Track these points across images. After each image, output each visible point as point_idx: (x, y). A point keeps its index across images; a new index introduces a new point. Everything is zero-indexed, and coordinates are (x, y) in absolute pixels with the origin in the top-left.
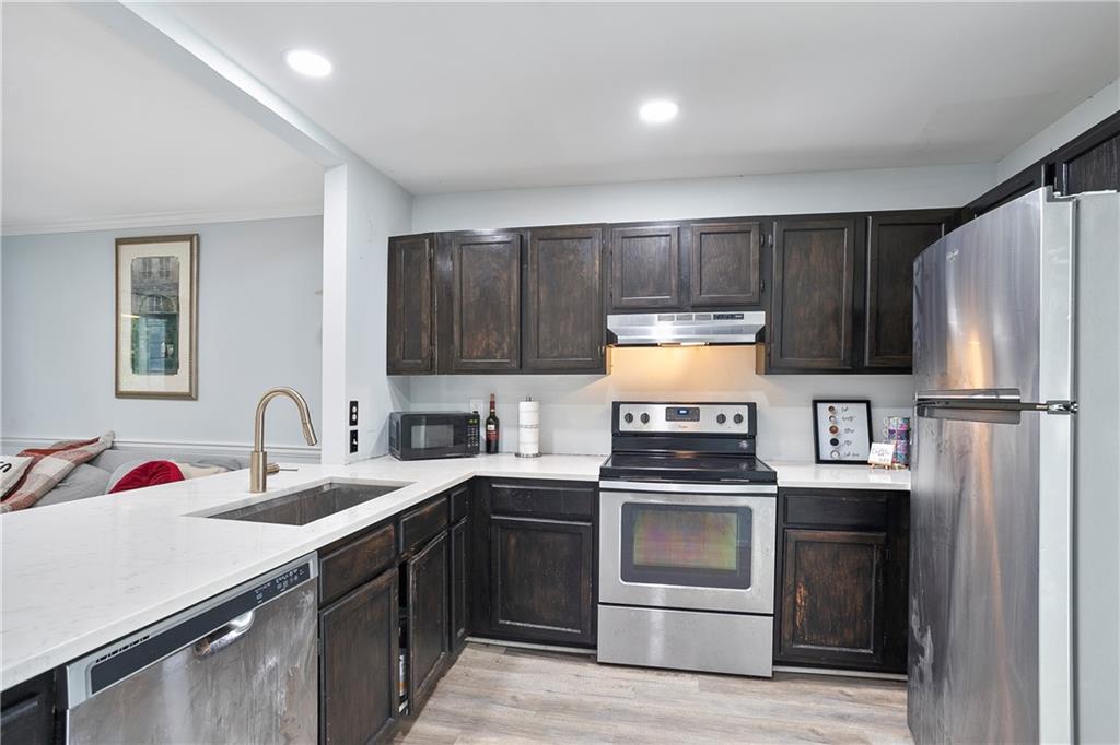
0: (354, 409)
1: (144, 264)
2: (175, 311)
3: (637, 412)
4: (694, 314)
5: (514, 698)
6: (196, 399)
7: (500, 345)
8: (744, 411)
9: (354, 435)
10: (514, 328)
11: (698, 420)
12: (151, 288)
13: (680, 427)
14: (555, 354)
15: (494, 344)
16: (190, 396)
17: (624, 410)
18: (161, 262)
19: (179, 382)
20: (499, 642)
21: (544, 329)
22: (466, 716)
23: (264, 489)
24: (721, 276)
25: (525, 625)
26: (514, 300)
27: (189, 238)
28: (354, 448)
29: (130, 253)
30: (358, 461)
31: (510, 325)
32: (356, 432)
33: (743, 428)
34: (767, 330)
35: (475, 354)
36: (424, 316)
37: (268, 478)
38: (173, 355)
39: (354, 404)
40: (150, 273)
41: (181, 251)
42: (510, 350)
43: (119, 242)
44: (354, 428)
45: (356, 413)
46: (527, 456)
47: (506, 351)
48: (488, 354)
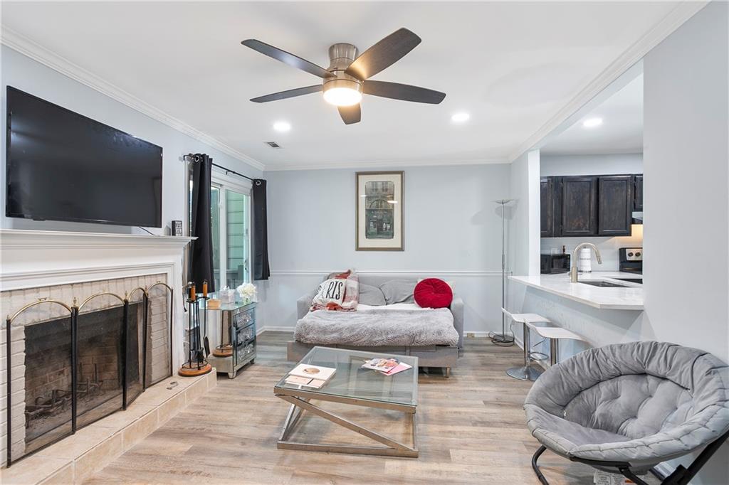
1: (373, 185)
2: (391, 208)
7: (584, 224)
10: (592, 217)
12: (377, 197)
14: (611, 228)
15: (582, 224)
16: (401, 249)
17: (629, 251)
18: (383, 184)
19: (395, 242)
21: (605, 218)
26: (593, 205)
27: (400, 173)
29: (364, 180)
31: (590, 216)
35: (572, 228)
38: (390, 230)
40: (377, 190)
41: (396, 179)
43: (358, 174)
47: (588, 227)
48: (579, 228)
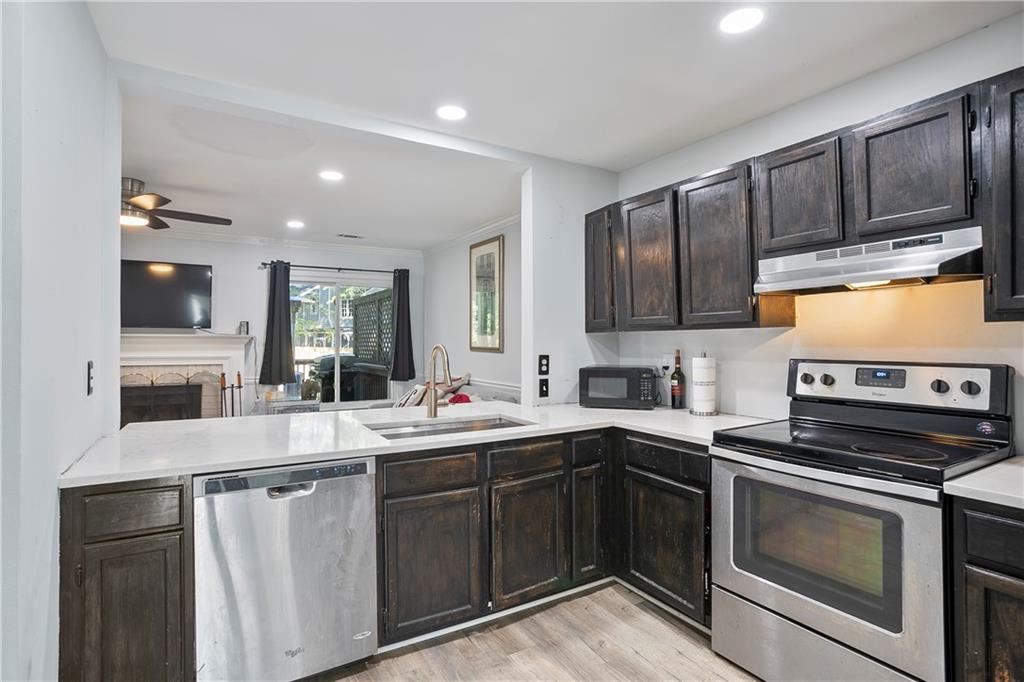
0: (544, 362)
1: (481, 261)
3: (819, 372)
4: (863, 246)
5: (601, 643)
6: (502, 352)
8: (983, 378)
9: (544, 383)
10: (670, 284)
11: (903, 386)
13: (874, 394)
14: (707, 308)
15: (657, 301)
16: (499, 350)
17: (803, 369)
18: (488, 257)
20: (641, 593)
21: (696, 283)
22: (549, 636)
23: (435, 415)
24: (900, 188)
25: (650, 582)
27: (497, 238)
28: (544, 393)
29: (476, 254)
30: (548, 404)
31: (667, 281)
32: (546, 381)
33: (982, 403)
34: (986, 254)
35: (642, 312)
36: (606, 280)
37: (438, 409)
39: (544, 358)
40: (483, 265)
41: (494, 248)
42: (669, 307)
43: (471, 246)
44: (544, 377)
45: (547, 365)
46: (701, 414)
47: (666, 306)
48: (652, 311)
